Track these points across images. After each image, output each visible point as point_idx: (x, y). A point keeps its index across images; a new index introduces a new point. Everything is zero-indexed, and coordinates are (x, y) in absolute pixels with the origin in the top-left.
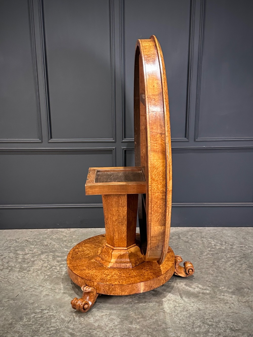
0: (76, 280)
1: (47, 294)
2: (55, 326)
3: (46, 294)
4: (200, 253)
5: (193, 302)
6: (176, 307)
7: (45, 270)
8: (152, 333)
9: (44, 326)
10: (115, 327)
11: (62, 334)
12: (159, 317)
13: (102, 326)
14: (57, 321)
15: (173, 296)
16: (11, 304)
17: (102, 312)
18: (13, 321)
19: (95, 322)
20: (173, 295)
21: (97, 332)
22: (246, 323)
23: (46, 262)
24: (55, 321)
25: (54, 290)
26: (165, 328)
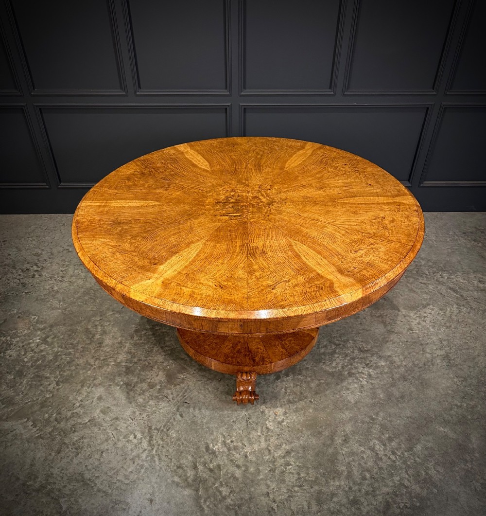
2: (170, 345)
9: (157, 345)
11: (178, 355)
16: (117, 318)
18: (122, 340)
22: (377, 343)
24: (169, 339)
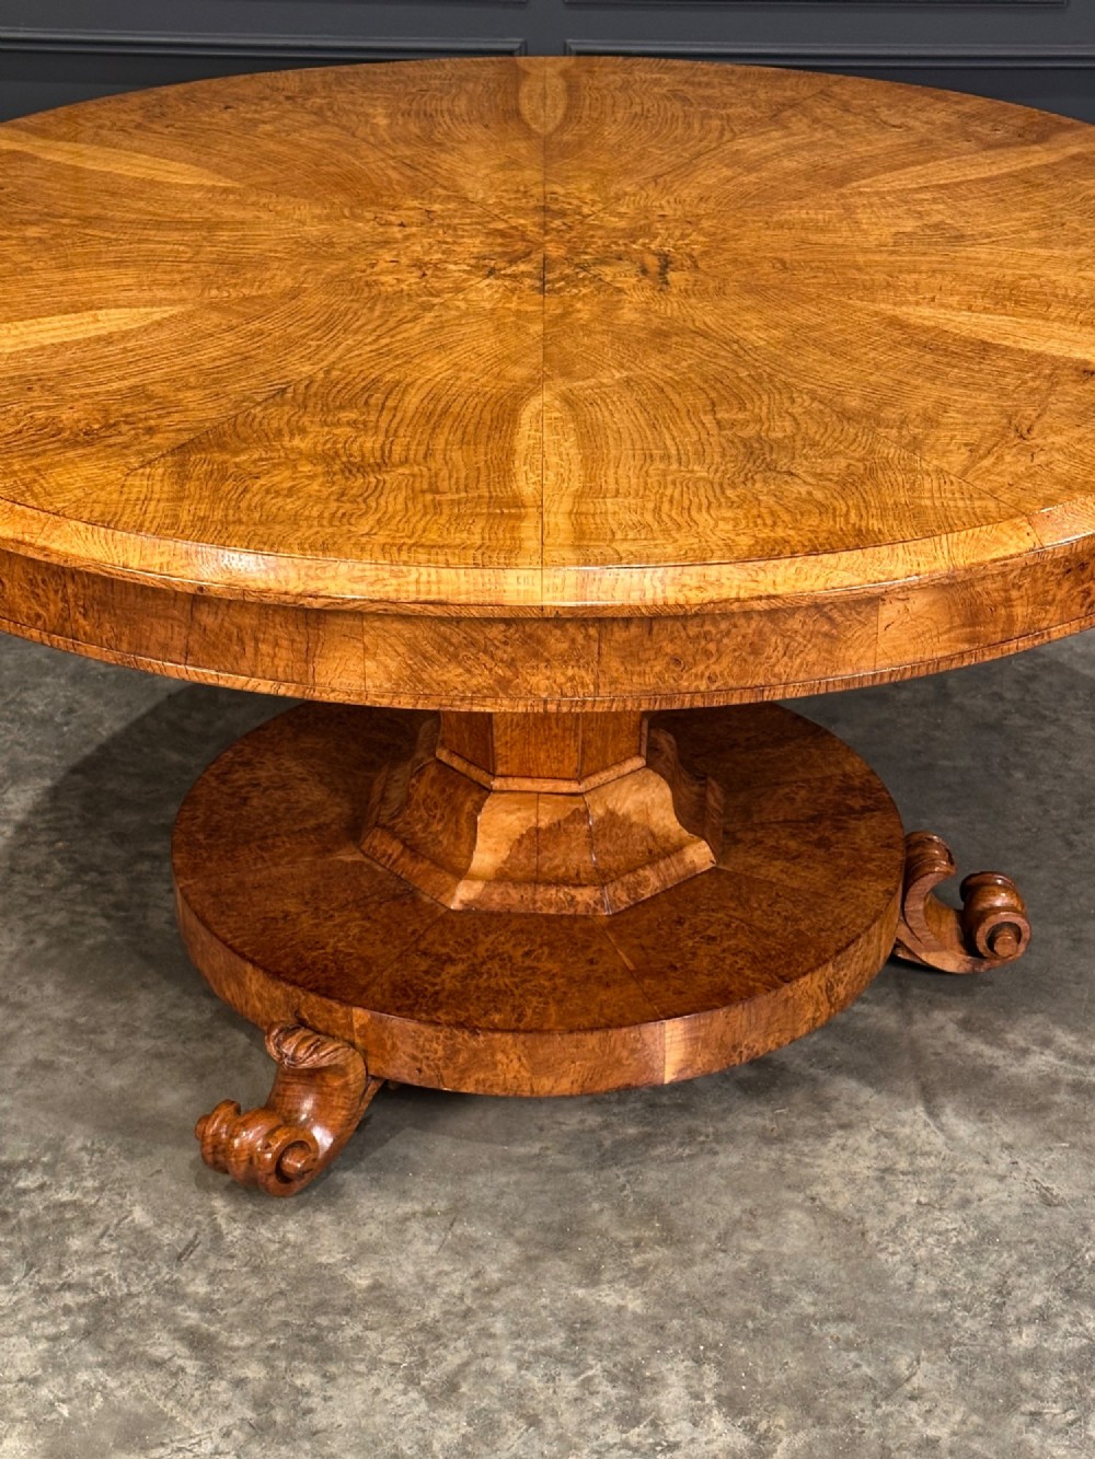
0: (234, 987)
1: (42, 1056)
2: (91, 1280)
3: (39, 1065)
4: (1077, 807)
5: (1009, 1147)
6: (889, 1178)
7: (31, 892)
8: (725, 1346)
9: (15, 1278)
10: (486, 1302)
11: (132, 1337)
12: (779, 1242)
13: (399, 1292)
14: (105, 1244)
15: (876, 1097)
17: (404, 1195)
19: (352, 1262)
20: (879, 1092)
21: (366, 1328)
23: (42, 838)
24: (92, 1247)
25: (93, 1031)
26: (813, 1317)
